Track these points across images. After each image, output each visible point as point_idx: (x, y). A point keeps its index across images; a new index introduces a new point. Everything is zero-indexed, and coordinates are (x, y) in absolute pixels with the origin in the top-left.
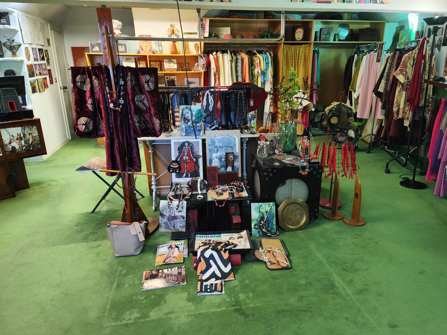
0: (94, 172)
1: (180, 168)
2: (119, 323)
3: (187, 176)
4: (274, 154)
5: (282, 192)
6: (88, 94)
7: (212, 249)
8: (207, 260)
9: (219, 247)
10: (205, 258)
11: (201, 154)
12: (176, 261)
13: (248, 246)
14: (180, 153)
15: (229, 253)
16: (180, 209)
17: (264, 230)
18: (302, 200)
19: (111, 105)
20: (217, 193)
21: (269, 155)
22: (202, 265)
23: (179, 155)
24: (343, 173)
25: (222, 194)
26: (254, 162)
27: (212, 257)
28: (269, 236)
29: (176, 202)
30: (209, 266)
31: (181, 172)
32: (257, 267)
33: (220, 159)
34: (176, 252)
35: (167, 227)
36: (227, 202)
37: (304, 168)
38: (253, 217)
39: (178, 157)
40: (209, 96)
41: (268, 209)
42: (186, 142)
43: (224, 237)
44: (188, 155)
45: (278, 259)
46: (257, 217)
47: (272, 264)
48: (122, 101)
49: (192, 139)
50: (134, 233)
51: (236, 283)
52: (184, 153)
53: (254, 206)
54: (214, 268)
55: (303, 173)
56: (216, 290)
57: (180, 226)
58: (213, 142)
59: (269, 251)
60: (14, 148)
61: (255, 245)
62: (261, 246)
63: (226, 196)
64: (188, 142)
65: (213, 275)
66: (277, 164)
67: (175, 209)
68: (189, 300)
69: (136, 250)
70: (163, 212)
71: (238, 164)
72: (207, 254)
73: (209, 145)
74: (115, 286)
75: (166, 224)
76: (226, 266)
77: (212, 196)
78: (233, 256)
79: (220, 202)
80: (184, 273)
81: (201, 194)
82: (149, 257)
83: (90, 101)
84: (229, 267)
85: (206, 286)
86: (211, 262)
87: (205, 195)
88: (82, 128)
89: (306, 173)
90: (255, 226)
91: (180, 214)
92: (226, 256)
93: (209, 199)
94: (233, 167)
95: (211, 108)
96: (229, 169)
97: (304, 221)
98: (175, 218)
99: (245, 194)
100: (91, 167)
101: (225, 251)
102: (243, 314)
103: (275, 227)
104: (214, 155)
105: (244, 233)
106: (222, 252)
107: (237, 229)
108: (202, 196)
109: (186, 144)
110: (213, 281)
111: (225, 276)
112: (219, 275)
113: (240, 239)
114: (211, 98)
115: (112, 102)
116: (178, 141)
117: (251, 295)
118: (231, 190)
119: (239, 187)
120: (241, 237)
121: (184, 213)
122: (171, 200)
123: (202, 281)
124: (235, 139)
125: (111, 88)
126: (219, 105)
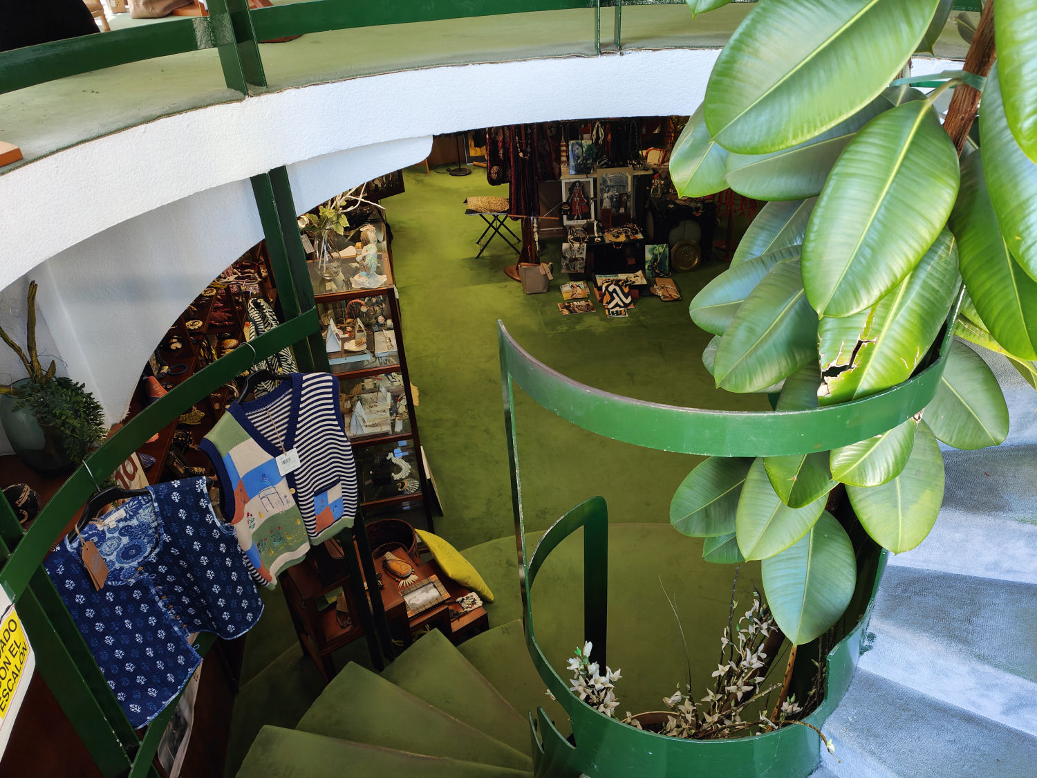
0: (481, 215)
1: (571, 210)
2: (555, 332)
3: (578, 219)
4: (668, 192)
5: (675, 234)
6: (500, 144)
7: (615, 285)
8: (611, 294)
9: (620, 283)
10: (609, 292)
11: (592, 196)
12: (581, 296)
13: (645, 282)
14: (571, 194)
15: (630, 288)
16: (581, 251)
17: (657, 271)
18: (695, 242)
19: (521, 155)
20: (614, 236)
21: (663, 194)
22: (607, 298)
23: (570, 197)
24: (740, 212)
25: (619, 237)
26: (648, 202)
27: (615, 291)
28: (662, 277)
29: (577, 245)
30: (613, 299)
31: (573, 214)
32: (651, 300)
33: (611, 198)
34: (579, 291)
35: (568, 268)
36: (624, 244)
37: (697, 209)
38: (646, 259)
39: (568, 199)
40: (600, 128)
41: (661, 250)
42: (576, 182)
43: (622, 277)
44: (579, 196)
45: (670, 293)
46: (650, 259)
47: (665, 297)
48: (529, 150)
49: (582, 178)
50: (543, 273)
51: (636, 310)
52: (575, 194)
53: (648, 247)
54: (617, 300)
55: (697, 215)
56: (621, 314)
57: (579, 268)
58: (604, 181)
59: (663, 288)
60: (376, 186)
61: (651, 283)
62: (656, 283)
63: (622, 238)
64: (579, 182)
65: (617, 305)
66: (671, 206)
67: (576, 252)
68: (601, 320)
69: (544, 288)
70: (565, 253)
71: (630, 204)
72: (611, 289)
73: (601, 185)
74: (539, 312)
75: (567, 265)
76: (627, 298)
77: (609, 238)
78: (633, 290)
79: (618, 244)
80: (591, 304)
81: (598, 237)
82: (555, 294)
83: (501, 151)
84: (630, 299)
85: (613, 312)
86: (614, 295)
87: (602, 238)
88: (494, 176)
89: (700, 214)
90: (648, 267)
91: (581, 256)
92: (626, 290)
93: (607, 242)
94: (626, 208)
95: (600, 142)
96: (622, 211)
97: (696, 262)
98: (576, 259)
99: (640, 236)
100: (479, 210)
101: (626, 286)
102: (644, 327)
103: (667, 268)
104: (605, 195)
105: (640, 273)
106: (624, 288)
107: (633, 270)
108: (599, 239)
109: (577, 184)
110: (617, 309)
111: (626, 305)
112: (622, 304)
113: (636, 278)
114: (601, 131)
115: (521, 151)
116: (569, 181)
117: (649, 317)
118: (626, 232)
119: (634, 229)
120: (637, 276)
121: (584, 256)
122: (572, 243)
123: (609, 310)
124: (627, 178)
125: (520, 138)
126: (609, 137)
